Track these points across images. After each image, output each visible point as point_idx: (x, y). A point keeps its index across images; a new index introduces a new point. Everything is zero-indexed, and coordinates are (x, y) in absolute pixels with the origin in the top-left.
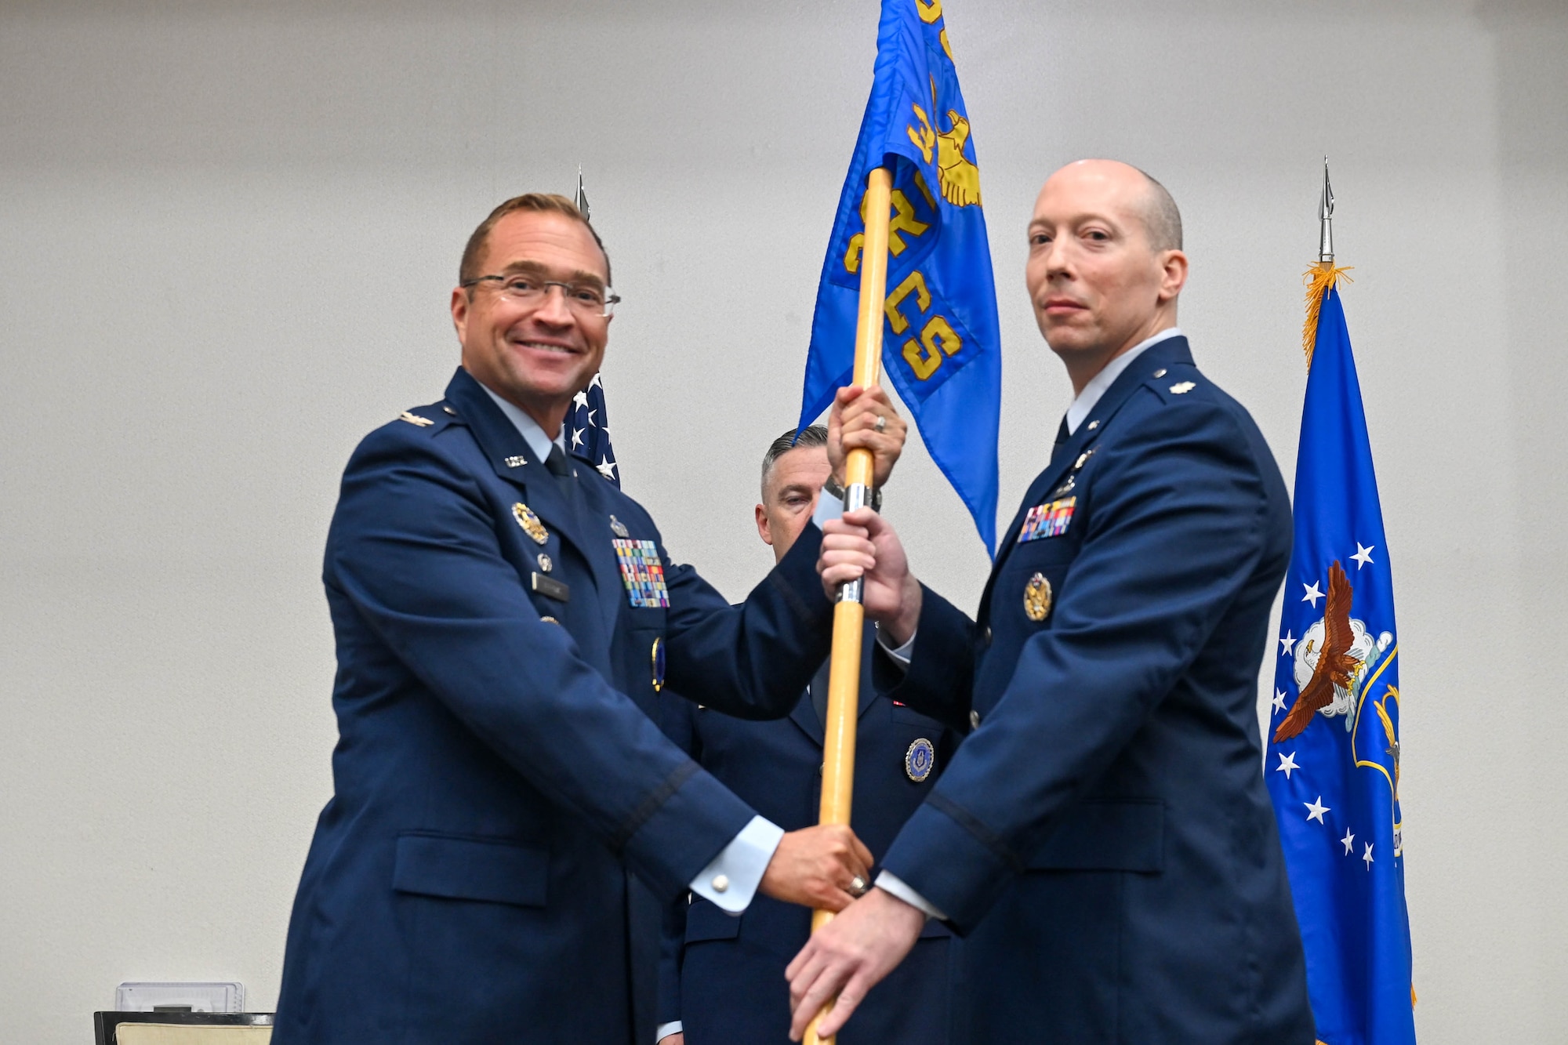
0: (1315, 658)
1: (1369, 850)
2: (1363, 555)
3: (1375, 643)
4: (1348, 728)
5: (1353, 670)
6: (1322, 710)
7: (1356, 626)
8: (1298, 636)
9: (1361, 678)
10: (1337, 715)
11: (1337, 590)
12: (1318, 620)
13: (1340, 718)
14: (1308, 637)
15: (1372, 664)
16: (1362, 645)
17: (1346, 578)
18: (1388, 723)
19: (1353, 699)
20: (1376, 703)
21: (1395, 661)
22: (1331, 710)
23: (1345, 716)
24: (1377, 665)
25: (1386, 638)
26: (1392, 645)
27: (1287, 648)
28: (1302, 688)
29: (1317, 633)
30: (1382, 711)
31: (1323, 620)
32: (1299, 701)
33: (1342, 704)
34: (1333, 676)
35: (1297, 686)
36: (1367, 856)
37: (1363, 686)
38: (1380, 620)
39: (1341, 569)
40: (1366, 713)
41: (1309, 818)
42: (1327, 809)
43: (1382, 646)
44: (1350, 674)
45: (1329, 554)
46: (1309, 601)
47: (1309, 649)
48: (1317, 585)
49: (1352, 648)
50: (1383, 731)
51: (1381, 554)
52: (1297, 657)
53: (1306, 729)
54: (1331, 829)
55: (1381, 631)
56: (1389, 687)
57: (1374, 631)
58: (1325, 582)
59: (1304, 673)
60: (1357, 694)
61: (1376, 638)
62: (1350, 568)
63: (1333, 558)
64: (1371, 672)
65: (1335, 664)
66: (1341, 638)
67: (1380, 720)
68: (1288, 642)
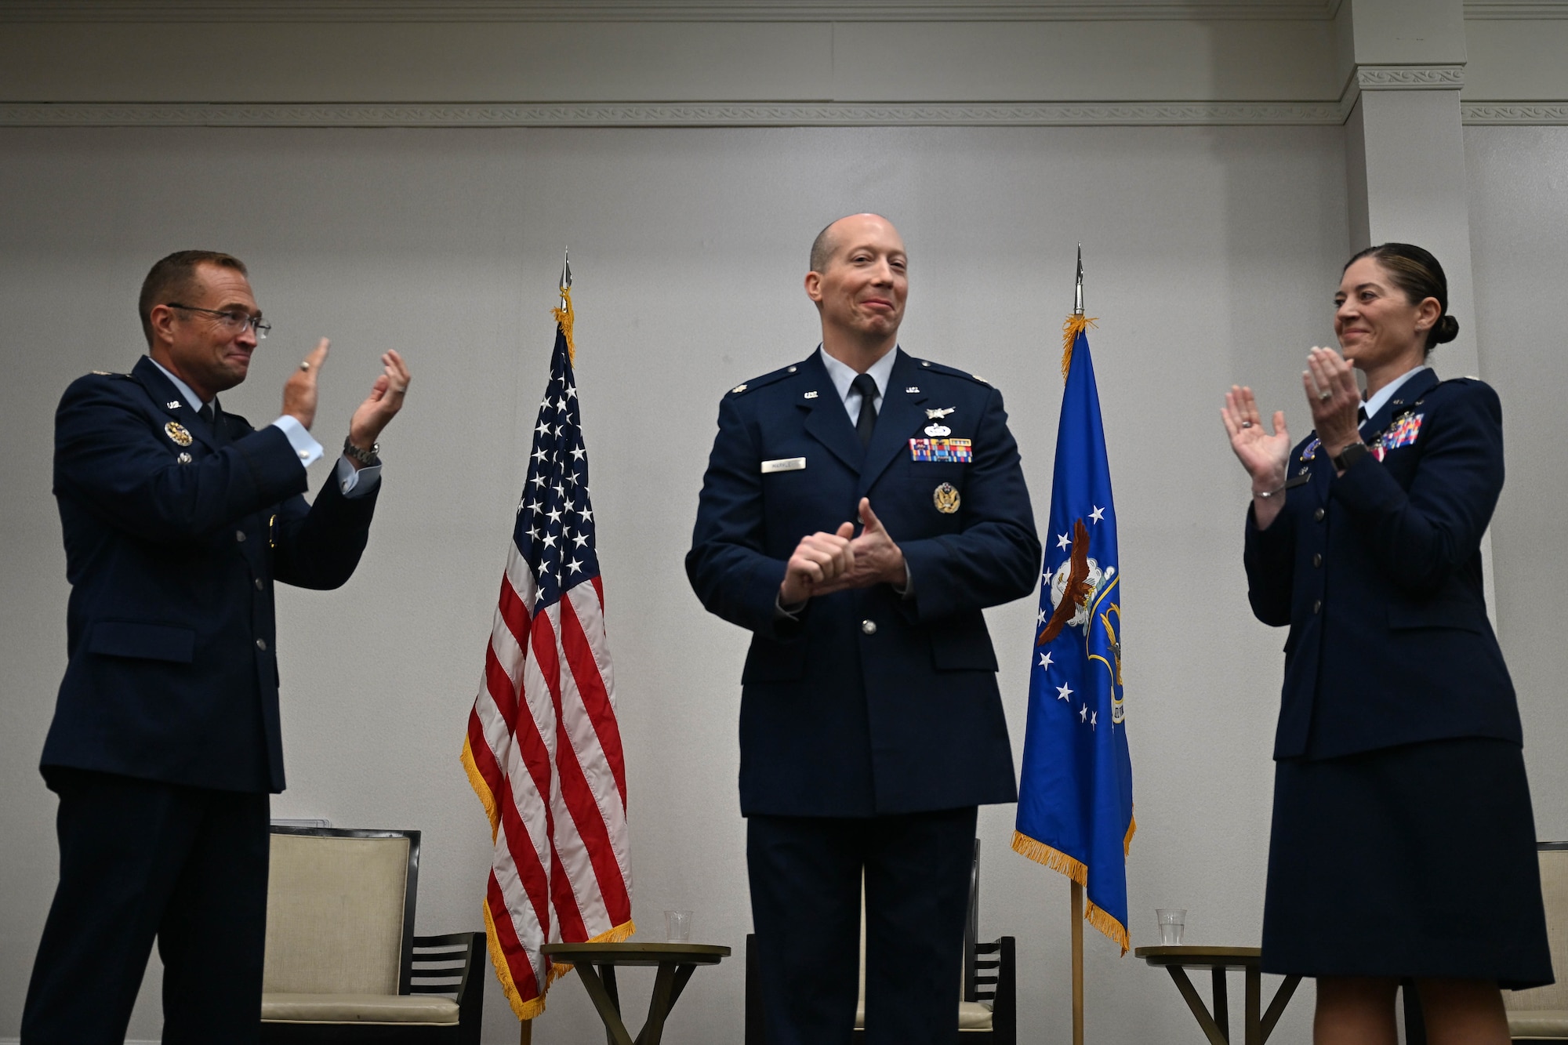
0: (1064, 586)
1: (1094, 716)
2: (1097, 514)
3: (1103, 575)
4: (1085, 634)
5: (1088, 593)
6: (1069, 622)
7: (1091, 563)
8: (1054, 572)
9: (1093, 598)
10: (1078, 625)
11: (1079, 539)
12: (1066, 560)
13: (1080, 627)
14: (1060, 571)
15: (1100, 588)
16: (1094, 575)
17: (1086, 530)
18: (1110, 629)
19: (1087, 613)
20: (1102, 615)
21: (1117, 586)
22: (1074, 621)
23: (1083, 625)
24: (1104, 589)
25: (1110, 570)
26: (1116, 574)
27: (1047, 580)
28: (1056, 607)
29: (1066, 569)
30: (1106, 621)
31: (1070, 559)
32: (1054, 617)
33: (1081, 617)
34: (1075, 598)
35: (1052, 606)
36: (1093, 721)
37: (1093, 604)
38: (1107, 557)
39: (1083, 524)
40: (1095, 620)
41: (1060, 697)
42: (1071, 691)
43: (1107, 577)
44: (1086, 595)
45: (1075, 514)
46: (1061, 546)
47: (1060, 580)
48: (1066, 535)
49: (1088, 578)
50: (1106, 634)
51: (1110, 514)
52: (1053, 586)
53: (1059, 636)
54: (1074, 703)
55: (1107, 566)
56: (1112, 604)
57: (1102, 567)
58: (1071, 533)
59: (1057, 597)
60: (1090, 609)
61: (1104, 571)
62: (1088, 523)
63: (1078, 516)
64: (1099, 594)
65: (1077, 588)
66: (1081, 571)
67: (1104, 627)
68: (1048, 575)
